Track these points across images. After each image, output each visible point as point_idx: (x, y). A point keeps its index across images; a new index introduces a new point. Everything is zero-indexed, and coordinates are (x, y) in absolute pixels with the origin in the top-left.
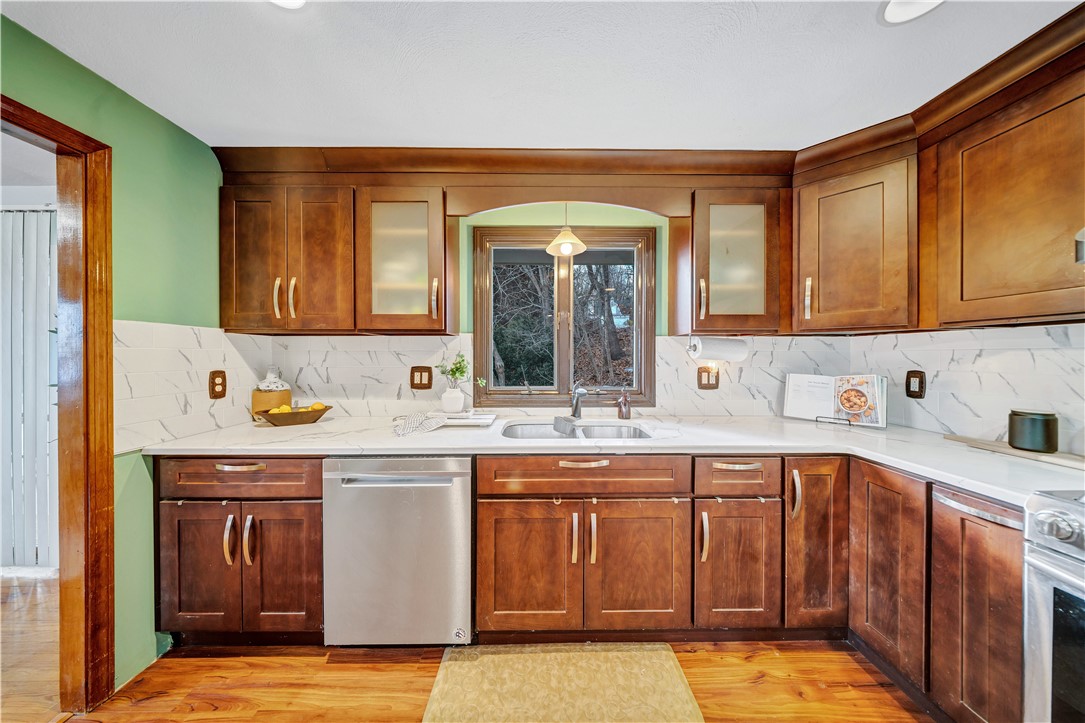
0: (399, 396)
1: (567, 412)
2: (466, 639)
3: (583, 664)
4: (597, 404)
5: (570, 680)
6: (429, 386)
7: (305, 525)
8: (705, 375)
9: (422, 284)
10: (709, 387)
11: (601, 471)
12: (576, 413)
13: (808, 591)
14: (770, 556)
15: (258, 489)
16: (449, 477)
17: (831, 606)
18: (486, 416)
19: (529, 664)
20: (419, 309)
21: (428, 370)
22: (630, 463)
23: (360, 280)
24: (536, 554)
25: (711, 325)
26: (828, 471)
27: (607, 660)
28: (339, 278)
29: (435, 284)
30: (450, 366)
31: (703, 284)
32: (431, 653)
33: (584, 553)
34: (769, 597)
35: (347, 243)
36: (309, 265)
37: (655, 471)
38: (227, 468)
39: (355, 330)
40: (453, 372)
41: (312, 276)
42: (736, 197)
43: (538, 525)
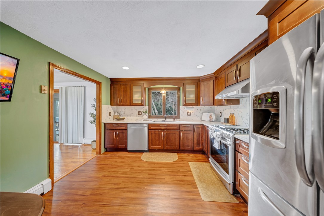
0: (136, 116)
1: (164, 119)
2: (147, 150)
4: (169, 118)
5: (161, 155)
6: (141, 115)
7: (125, 133)
8: (188, 113)
9: (140, 98)
10: (189, 115)
11: (166, 126)
12: (166, 119)
13: (197, 145)
14: (191, 139)
15: (119, 128)
16: (144, 127)
17: (201, 147)
18: (150, 119)
20: (140, 102)
21: (141, 112)
22: (170, 125)
23: (131, 98)
24: (157, 138)
25: (186, 105)
26: (200, 127)
27: (167, 154)
28: (128, 98)
29: (142, 98)
30: (145, 111)
31: (185, 98)
32: (142, 152)
33: (164, 138)
34: (191, 145)
35: (129, 92)
36: (123, 96)
37: (174, 126)
38: (114, 125)
39: (130, 106)
40: (145, 112)
41: (124, 97)
42: (190, 84)
43: (157, 134)
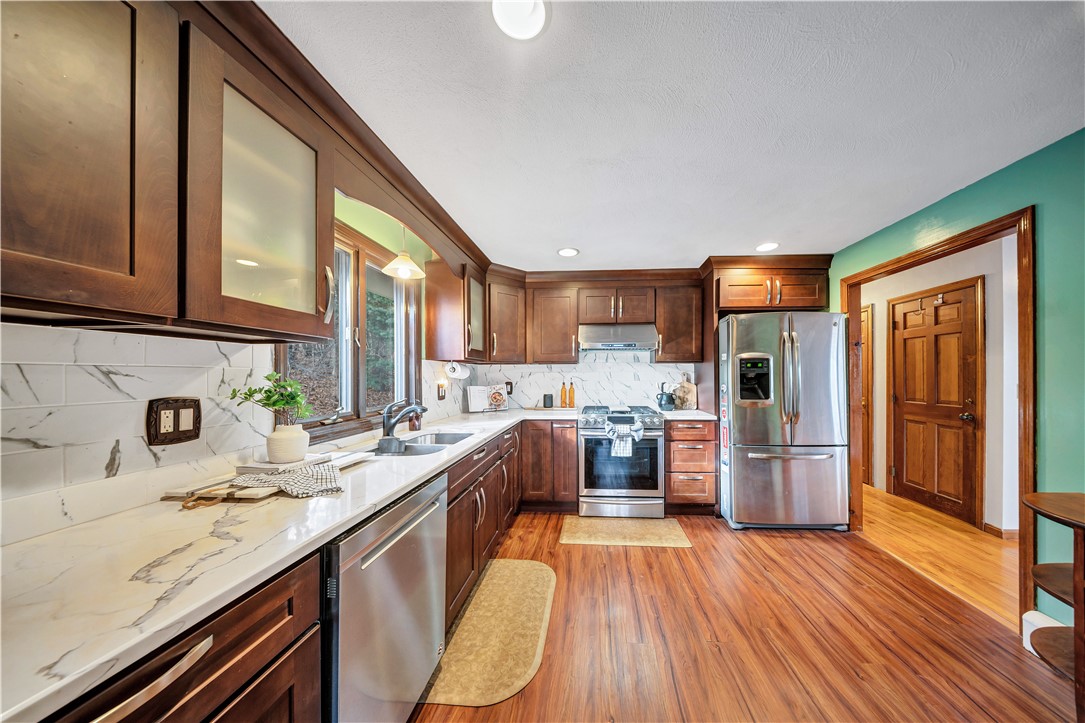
0: (112, 468)
3: (482, 598)
5: (491, 605)
8: (441, 390)
10: (442, 398)
19: (466, 628)
27: (487, 585)
31: (469, 328)
